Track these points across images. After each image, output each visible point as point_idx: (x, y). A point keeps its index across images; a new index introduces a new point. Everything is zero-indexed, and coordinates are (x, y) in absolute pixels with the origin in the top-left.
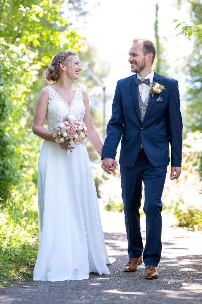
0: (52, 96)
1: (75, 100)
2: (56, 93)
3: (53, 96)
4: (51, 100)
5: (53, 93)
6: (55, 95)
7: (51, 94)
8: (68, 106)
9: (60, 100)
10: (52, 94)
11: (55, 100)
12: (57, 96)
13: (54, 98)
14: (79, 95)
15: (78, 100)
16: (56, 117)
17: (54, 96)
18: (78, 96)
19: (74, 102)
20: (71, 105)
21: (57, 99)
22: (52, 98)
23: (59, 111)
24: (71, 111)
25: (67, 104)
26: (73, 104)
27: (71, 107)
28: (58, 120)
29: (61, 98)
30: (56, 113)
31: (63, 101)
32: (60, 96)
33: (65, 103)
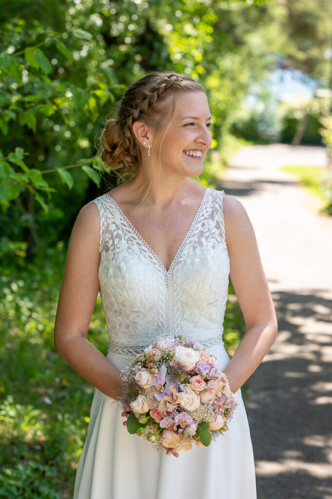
0: (108, 236)
1: (190, 243)
2: (123, 222)
3: (115, 234)
4: (107, 249)
5: (114, 223)
6: (120, 232)
7: (108, 226)
8: (162, 269)
9: (135, 247)
10: (112, 227)
11: (117, 250)
12: (129, 235)
13: (116, 241)
14: (210, 220)
15: (201, 244)
16: (121, 307)
17: (118, 236)
18: (203, 225)
19: (186, 251)
20: (174, 262)
21: (127, 245)
22: (111, 242)
23: (129, 291)
24: (173, 286)
25: (159, 262)
26: (180, 260)
27: (172, 272)
28: (131, 318)
29: (140, 242)
30: (121, 295)
31: (145, 251)
32: (137, 235)
33: (154, 260)
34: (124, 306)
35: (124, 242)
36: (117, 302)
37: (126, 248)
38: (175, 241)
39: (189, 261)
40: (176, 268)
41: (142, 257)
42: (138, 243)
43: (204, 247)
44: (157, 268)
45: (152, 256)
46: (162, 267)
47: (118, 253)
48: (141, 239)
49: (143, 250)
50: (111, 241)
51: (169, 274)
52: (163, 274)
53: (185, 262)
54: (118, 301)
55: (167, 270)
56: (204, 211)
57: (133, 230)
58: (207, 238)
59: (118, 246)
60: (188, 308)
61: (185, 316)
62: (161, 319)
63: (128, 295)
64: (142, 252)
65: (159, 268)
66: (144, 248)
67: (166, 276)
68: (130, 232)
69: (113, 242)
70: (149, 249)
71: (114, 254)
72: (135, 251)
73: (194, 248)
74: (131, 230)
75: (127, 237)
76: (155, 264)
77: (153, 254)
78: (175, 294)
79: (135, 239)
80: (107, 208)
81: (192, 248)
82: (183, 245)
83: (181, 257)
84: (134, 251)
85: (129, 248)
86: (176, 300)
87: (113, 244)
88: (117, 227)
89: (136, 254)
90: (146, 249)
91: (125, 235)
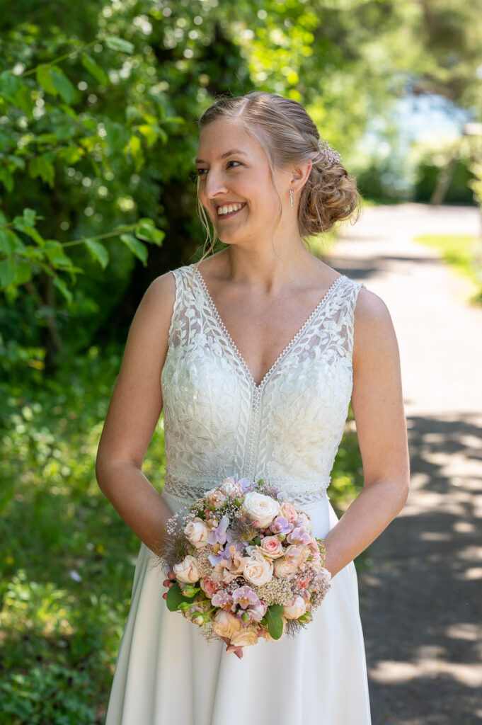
0: (182, 324)
2: (207, 308)
3: (192, 323)
4: (177, 342)
5: (193, 307)
6: (200, 322)
7: (184, 311)
8: (250, 383)
9: (217, 346)
10: (190, 313)
11: (191, 346)
12: (212, 328)
13: (192, 333)
14: (333, 323)
15: (312, 354)
16: (184, 428)
17: (196, 327)
18: (322, 327)
19: (288, 362)
20: (269, 375)
21: (205, 342)
22: (184, 334)
23: (196, 407)
24: (262, 409)
25: (247, 372)
26: (278, 373)
27: (264, 390)
28: (196, 446)
29: (225, 340)
30: (184, 411)
31: (230, 354)
32: (223, 329)
33: (241, 369)
34: (187, 427)
35: (202, 336)
36: (179, 421)
37: (203, 345)
38: (276, 344)
39: (290, 376)
40: (271, 383)
41: (224, 361)
42: (221, 341)
43: (316, 360)
44: (242, 381)
45: (238, 362)
46: (251, 380)
47: (191, 350)
48: (227, 336)
49: (227, 352)
50: (185, 332)
51: (259, 391)
52: (251, 390)
53: (285, 376)
54: (180, 419)
55: (257, 386)
56: (328, 308)
57: (218, 321)
58: (323, 347)
59: (193, 341)
60: (280, 444)
61: (273, 455)
62: (238, 453)
63: (194, 413)
64: (225, 353)
65: (247, 382)
66: (228, 349)
67: (254, 393)
68: (213, 324)
69: (188, 333)
70: (236, 352)
71: (185, 352)
72: (216, 352)
73: (302, 359)
74: (215, 321)
75: (208, 330)
76: (241, 373)
77: (241, 360)
78: (263, 421)
79: (219, 334)
80: (189, 286)
81: (298, 358)
82: (286, 352)
83: (280, 370)
84: (213, 351)
85: (207, 345)
86: (263, 431)
87: (187, 337)
88: (197, 314)
89: (216, 356)
90: (231, 351)
91: (206, 326)
